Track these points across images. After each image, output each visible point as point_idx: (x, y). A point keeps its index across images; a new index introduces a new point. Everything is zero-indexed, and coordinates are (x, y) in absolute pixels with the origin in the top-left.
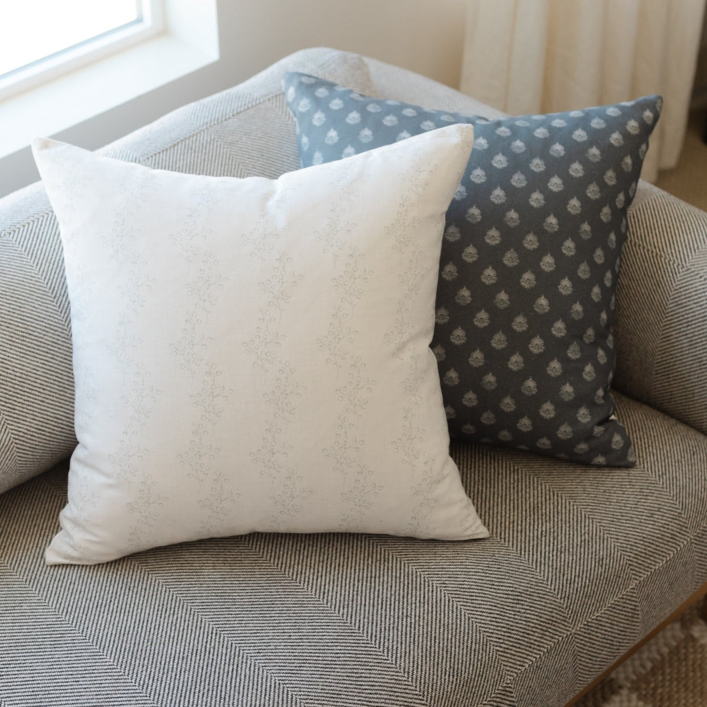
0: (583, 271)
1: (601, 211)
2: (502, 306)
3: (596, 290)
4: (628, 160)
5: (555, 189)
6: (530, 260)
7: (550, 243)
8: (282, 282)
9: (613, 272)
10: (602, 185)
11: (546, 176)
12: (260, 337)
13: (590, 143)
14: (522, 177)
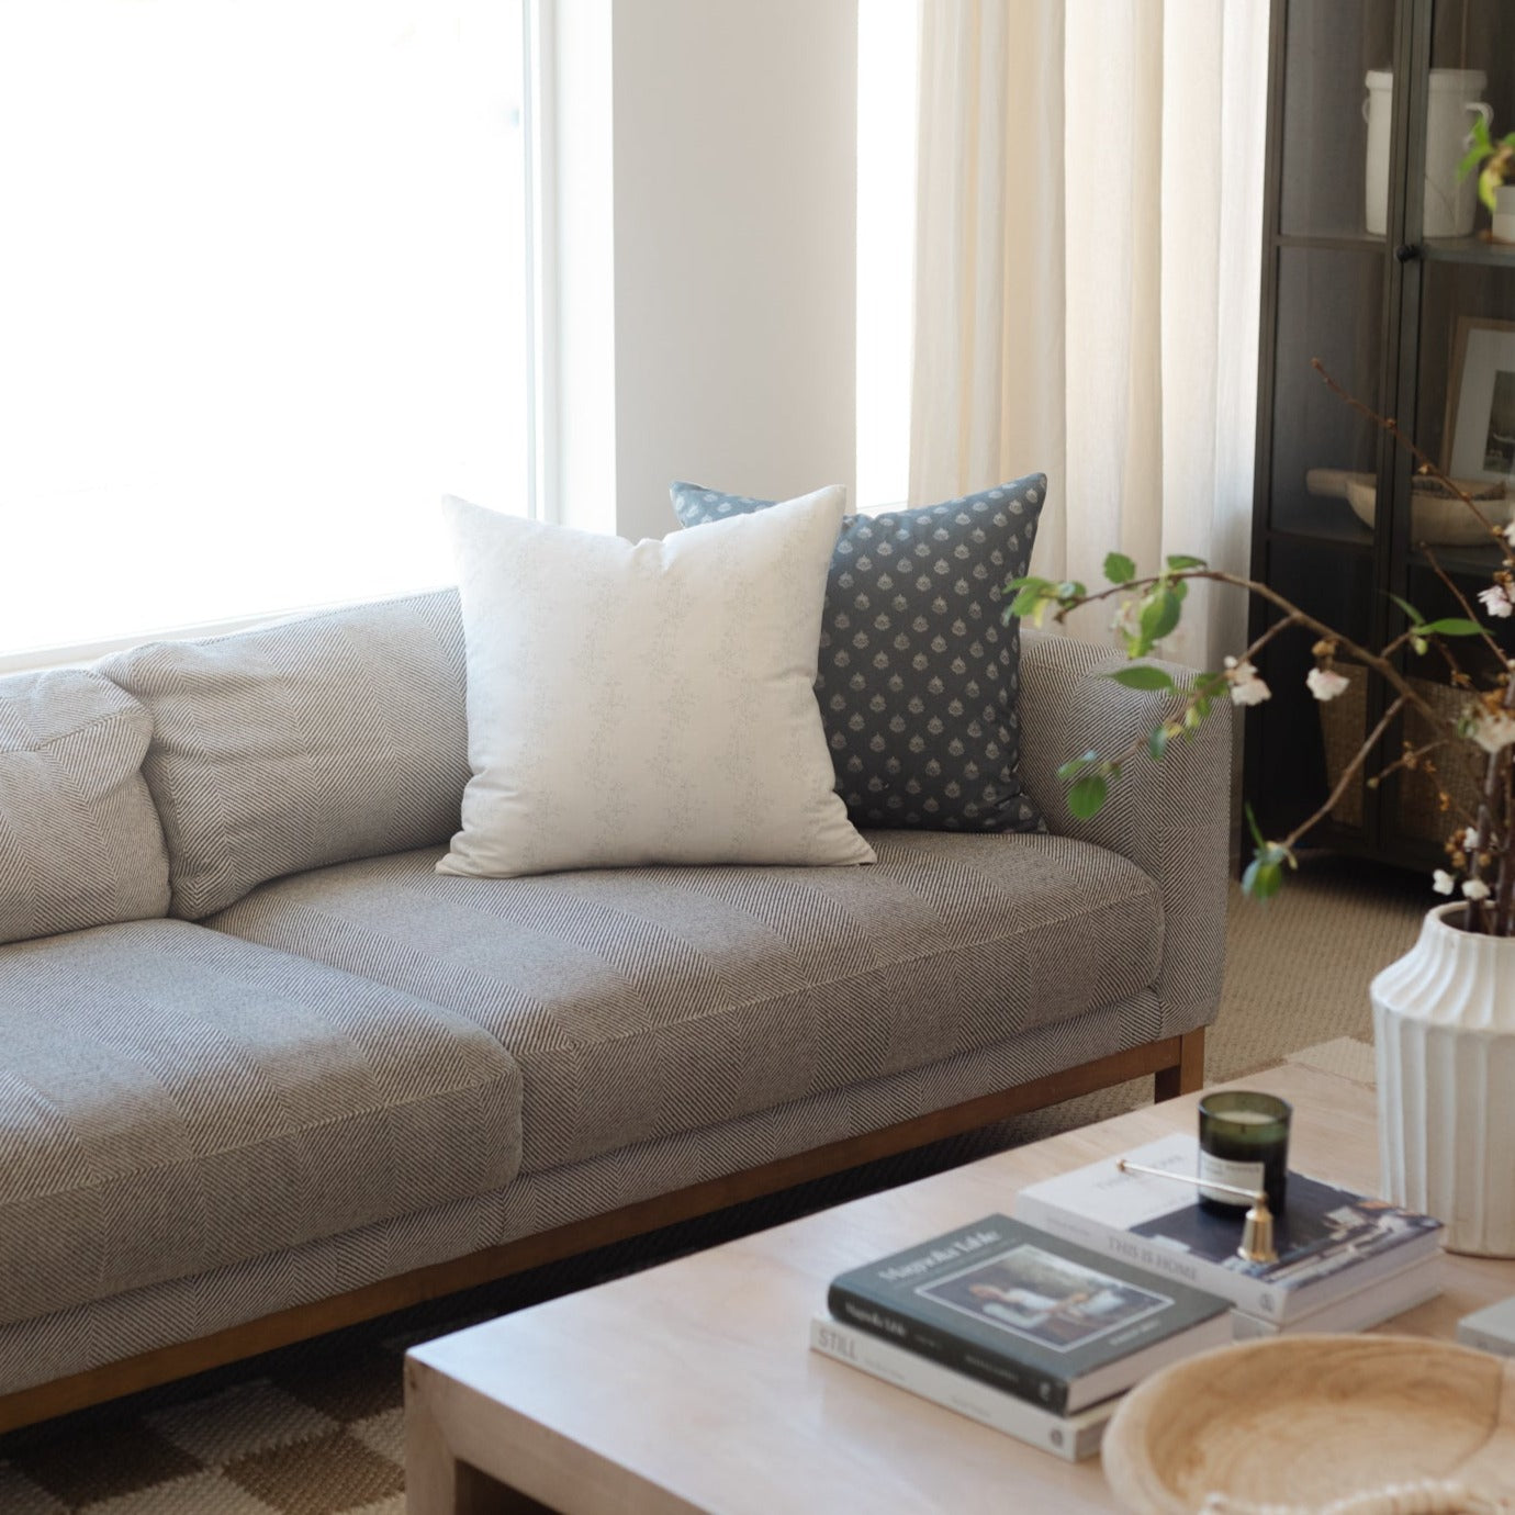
0: (976, 650)
1: (989, 591)
2: (896, 689)
3: (992, 668)
4: (1014, 540)
5: (941, 572)
6: (921, 643)
7: (940, 625)
9: (1010, 650)
10: (989, 566)
11: (931, 560)
13: (973, 526)
14: (908, 563)
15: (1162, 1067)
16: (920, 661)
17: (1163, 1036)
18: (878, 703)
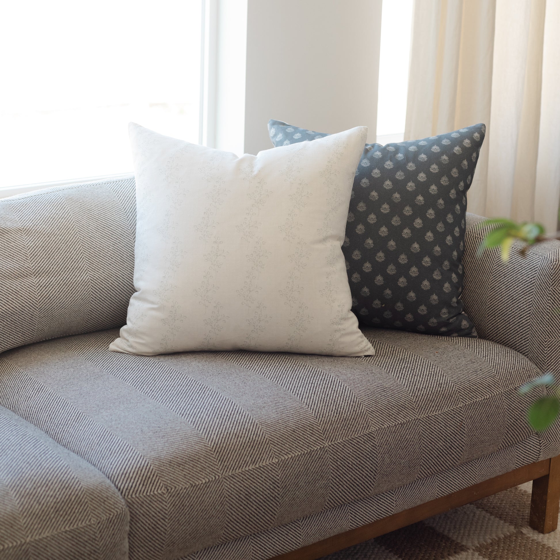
0: (440, 227)
1: (450, 192)
2: (392, 249)
3: (449, 238)
4: (465, 162)
5: (422, 180)
6: (408, 222)
7: (419, 211)
8: (261, 195)
9: (460, 228)
10: (450, 177)
11: (416, 173)
12: (246, 223)
13: (442, 153)
14: (402, 174)
15: (537, 476)
16: (406, 233)
17: (540, 460)
18: (380, 256)
